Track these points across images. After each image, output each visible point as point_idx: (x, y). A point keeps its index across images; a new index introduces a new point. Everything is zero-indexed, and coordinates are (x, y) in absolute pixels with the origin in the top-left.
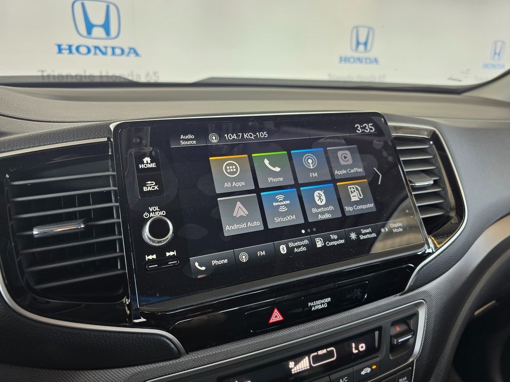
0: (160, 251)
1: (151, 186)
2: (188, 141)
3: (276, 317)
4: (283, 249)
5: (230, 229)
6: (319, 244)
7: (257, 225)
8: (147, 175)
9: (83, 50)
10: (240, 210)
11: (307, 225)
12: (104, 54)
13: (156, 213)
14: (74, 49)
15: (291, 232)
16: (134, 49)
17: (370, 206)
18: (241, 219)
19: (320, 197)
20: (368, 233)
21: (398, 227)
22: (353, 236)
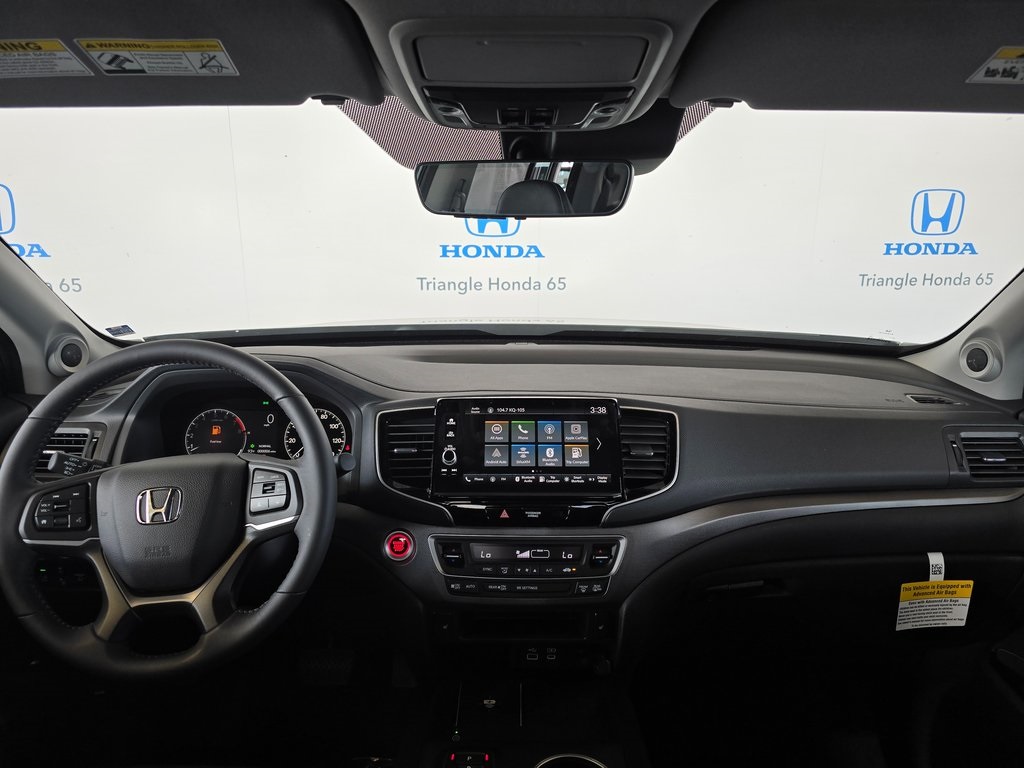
0: (450, 468)
1: (451, 434)
2: (475, 411)
3: (505, 515)
4: (517, 479)
5: (488, 463)
6: (542, 479)
7: (505, 463)
8: (451, 428)
9: (472, 251)
10: (497, 453)
11: (537, 467)
12: (497, 255)
13: (451, 448)
14: (461, 250)
15: (525, 470)
16: (535, 248)
17: (586, 463)
18: (496, 458)
19: (550, 452)
20: (578, 479)
21: (603, 479)
22: (567, 479)
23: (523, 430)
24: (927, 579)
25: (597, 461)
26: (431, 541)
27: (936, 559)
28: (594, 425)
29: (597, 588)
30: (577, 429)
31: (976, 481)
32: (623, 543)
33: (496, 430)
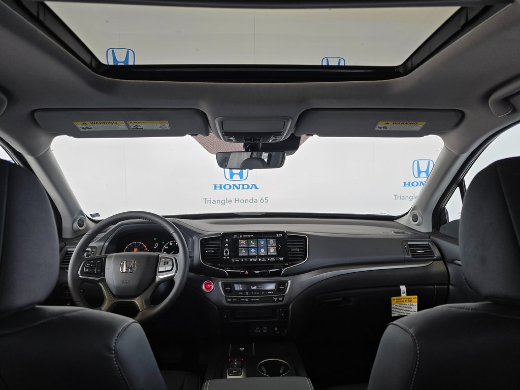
0: (226, 257)
1: (227, 245)
2: (235, 236)
3: (247, 273)
4: (251, 260)
5: (240, 254)
6: (260, 260)
7: (246, 254)
8: (227, 243)
9: (227, 187)
10: (243, 251)
11: (258, 256)
12: (238, 188)
13: (227, 250)
14: (222, 186)
15: (254, 257)
16: (255, 185)
17: (276, 253)
18: (243, 253)
19: (263, 250)
20: (273, 259)
21: (281, 259)
22: (269, 259)
23: (253, 243)
24: (401, 296)
25: (279, 253)
26: (220, 283)
27: (403, 288)
28: (278, 240)
29: (280, 299)
30: (272, 242)
31: (413, 259)
32: (289, 282)
33: (243, 243)
